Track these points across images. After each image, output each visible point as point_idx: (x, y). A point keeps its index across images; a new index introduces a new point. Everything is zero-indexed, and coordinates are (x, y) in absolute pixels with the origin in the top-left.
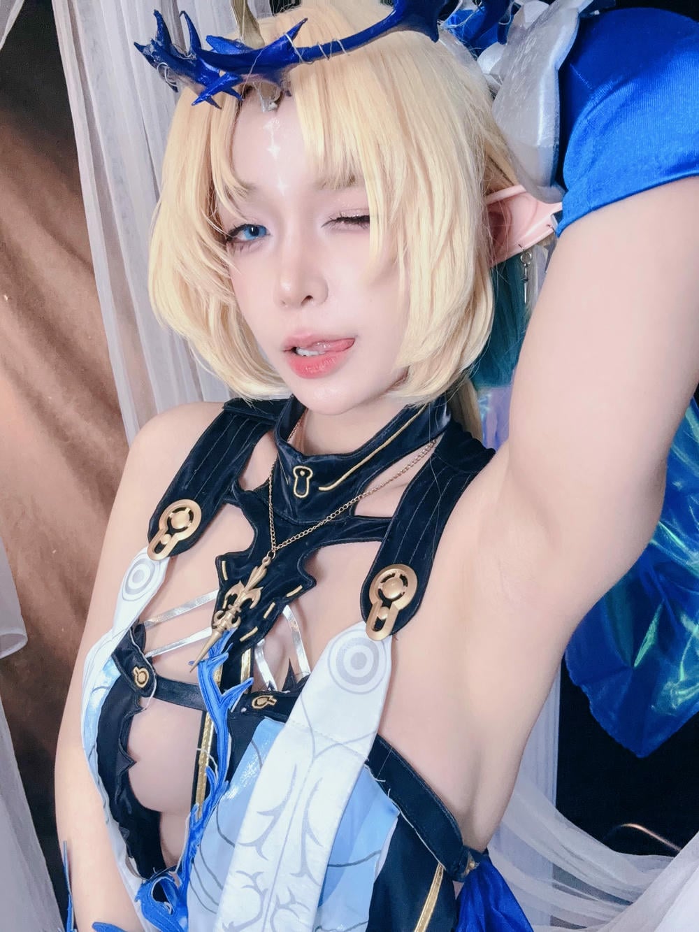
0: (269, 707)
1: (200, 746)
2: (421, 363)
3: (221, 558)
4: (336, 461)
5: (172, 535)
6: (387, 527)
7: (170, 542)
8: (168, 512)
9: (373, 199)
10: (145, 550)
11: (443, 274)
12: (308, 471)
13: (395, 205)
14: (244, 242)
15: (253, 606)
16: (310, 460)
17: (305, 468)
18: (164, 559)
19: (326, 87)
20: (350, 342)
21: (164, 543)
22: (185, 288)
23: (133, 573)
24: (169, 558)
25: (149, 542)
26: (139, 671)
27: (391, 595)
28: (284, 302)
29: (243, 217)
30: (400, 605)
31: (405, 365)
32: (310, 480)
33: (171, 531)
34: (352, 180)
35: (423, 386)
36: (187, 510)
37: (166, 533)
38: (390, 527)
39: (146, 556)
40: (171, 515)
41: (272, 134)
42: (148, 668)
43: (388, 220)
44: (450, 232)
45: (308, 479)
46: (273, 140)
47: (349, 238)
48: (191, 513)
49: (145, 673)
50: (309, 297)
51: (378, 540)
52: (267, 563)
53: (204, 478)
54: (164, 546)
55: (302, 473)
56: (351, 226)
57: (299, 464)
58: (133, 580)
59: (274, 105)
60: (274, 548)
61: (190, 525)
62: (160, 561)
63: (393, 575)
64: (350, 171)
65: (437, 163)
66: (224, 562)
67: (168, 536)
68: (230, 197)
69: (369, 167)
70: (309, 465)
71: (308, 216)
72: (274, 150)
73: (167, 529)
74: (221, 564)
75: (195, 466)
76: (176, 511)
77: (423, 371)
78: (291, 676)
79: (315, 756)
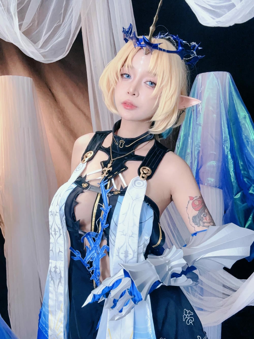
0: (118, 194)
3: (101, 162)
4: (131, 140)
8: (86, 154)
13: (162, 85)
14: (125, 78)
15: (110, 171)
16: (124, 139)
17: (123, 141)
18: (85, 163)
20: (137, 107)
21: (85, 160)
22: (108, 81)
24: (87, 162)
25: (82, 160)
26: (84, 184)
27: (145, 172)
33: (87, 157)
37: (85, 158)
38: (144, 158)
39: (81, 164)
41: (143, 59)
43: (160, 87)
44: (172, 96)
45: (123, 143)
48: (91, 153)
49: (86, 184)
50: (134, 95)
51: (142, 161)
52: (111, 163)
60: (112, 160)
61: (91, 155)
63: (145, 168)
68: (128, 67)
72: (142, 62)
78: (122, 187)
79: (133, 201)
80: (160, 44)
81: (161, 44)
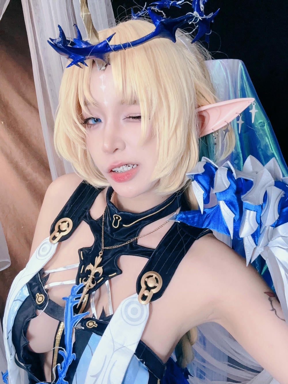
0: (94, 328)
3: (81, 250)
4: (131, 216)
5: (60, 233)
6: (152, 253)
7: (59, 236)
8: (59, 223)
9: (142, 109)
10: (49, 238)
12: (120, 217)
13: (152, 113)
14: (92, 125)
16: (121, 213)
17: (118, 216)
18: (56, 243)
19: (125, 62)
21: (56, 236)
22: (68, 140)
23: (42, 247)
24: (58, 243)
25: (50, 235)
26: (39, 295)
27: (151, 285)
28: (106, 151)
29: (91, 114)
30: (154, 291)
32: (120, 221)
33: (60, 231)
34: (135, 102)
36: (67, 223)
37: (58, 232)
38: (153, 253)
39: (48, 241)
40: (60, 224)
41: (103, 81)
42: (45, 295)
44: (176, 125)
45: (119, 221)
46: (103, 83)
47: (133, 125)
48: (68, 224)
49: (43, 297)
50: (117, 149)
51: (148, 258)
52: (102, 255)
53: (75, 209)
54: (56, 237)
55: (117, 218)
56: (134, 120)
57: (116, 214)
58: (42, 251)
59: (104, 68)
61: (67, 229)
62: (54, 244)
63: (152, 276)
64: (134, 97)
65: (173, 96)
66: (81, 252)
67: (58, 233)
69: (142, 97)
70: (120, 215)
71: (117, 115)
72: (103, 87)
73: (58, 230)
74: (81, 253)
75: (72, 204)
76: (62, 222)
78: (103, 313)
79: (114, 352)
80: (110, 39)
81: (113, 37)
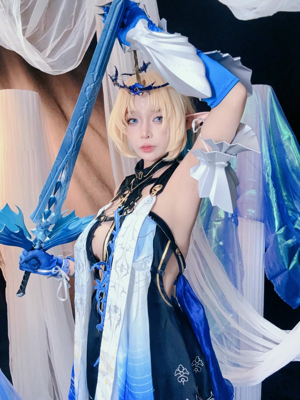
1: (111, 228)
2: (171, 151)
11: (178, 132)
12: (142, 173)
14: (132, 123)
16: (143, 170)
29: (133, 116)
31: (168, 151)
35: (171, 156)
41: (142, 101)
45: (142, 175)
57: (140, 172)
77: (172, 153)
81: (154, 84)
